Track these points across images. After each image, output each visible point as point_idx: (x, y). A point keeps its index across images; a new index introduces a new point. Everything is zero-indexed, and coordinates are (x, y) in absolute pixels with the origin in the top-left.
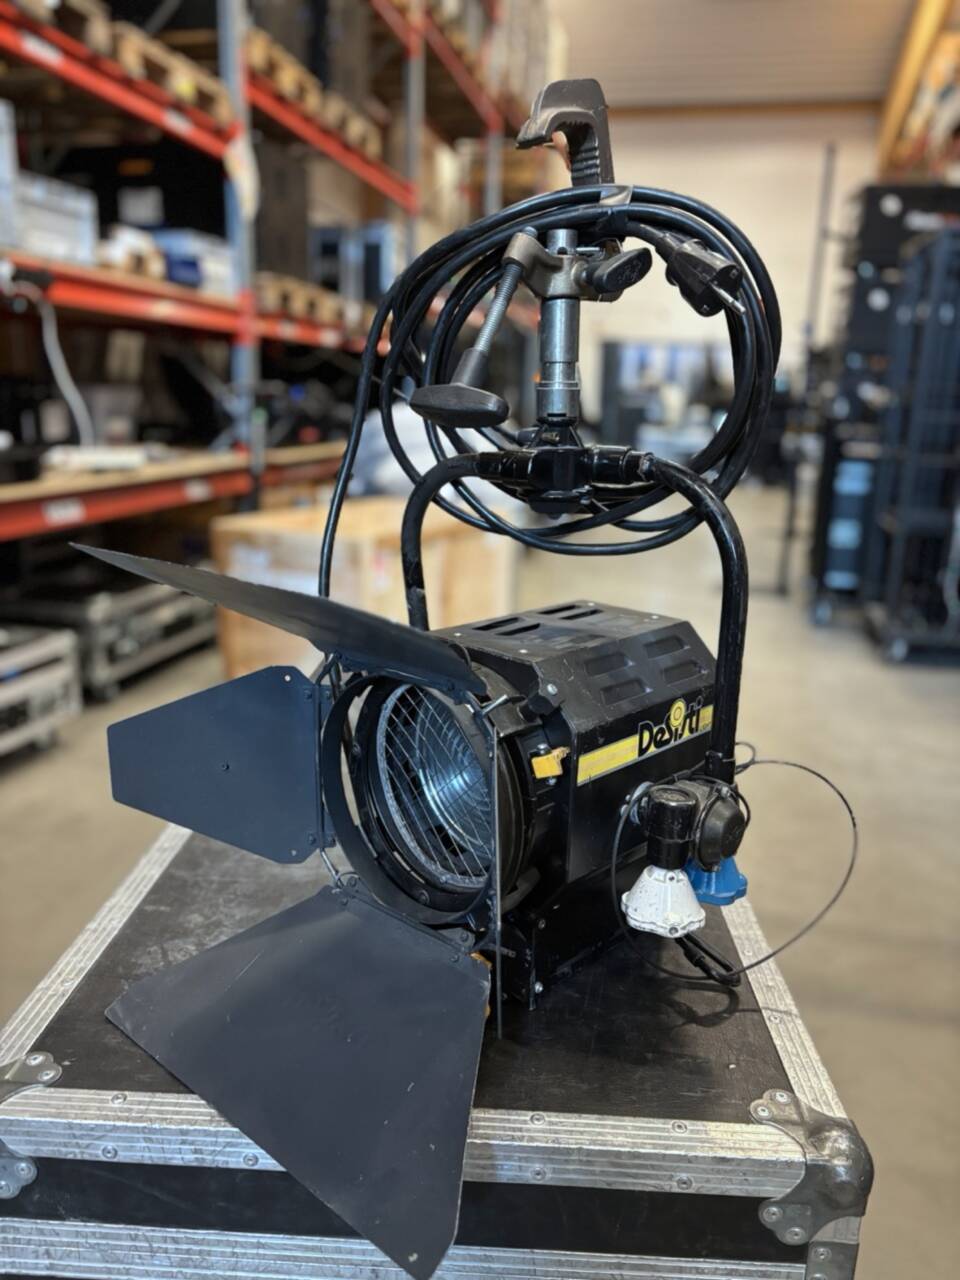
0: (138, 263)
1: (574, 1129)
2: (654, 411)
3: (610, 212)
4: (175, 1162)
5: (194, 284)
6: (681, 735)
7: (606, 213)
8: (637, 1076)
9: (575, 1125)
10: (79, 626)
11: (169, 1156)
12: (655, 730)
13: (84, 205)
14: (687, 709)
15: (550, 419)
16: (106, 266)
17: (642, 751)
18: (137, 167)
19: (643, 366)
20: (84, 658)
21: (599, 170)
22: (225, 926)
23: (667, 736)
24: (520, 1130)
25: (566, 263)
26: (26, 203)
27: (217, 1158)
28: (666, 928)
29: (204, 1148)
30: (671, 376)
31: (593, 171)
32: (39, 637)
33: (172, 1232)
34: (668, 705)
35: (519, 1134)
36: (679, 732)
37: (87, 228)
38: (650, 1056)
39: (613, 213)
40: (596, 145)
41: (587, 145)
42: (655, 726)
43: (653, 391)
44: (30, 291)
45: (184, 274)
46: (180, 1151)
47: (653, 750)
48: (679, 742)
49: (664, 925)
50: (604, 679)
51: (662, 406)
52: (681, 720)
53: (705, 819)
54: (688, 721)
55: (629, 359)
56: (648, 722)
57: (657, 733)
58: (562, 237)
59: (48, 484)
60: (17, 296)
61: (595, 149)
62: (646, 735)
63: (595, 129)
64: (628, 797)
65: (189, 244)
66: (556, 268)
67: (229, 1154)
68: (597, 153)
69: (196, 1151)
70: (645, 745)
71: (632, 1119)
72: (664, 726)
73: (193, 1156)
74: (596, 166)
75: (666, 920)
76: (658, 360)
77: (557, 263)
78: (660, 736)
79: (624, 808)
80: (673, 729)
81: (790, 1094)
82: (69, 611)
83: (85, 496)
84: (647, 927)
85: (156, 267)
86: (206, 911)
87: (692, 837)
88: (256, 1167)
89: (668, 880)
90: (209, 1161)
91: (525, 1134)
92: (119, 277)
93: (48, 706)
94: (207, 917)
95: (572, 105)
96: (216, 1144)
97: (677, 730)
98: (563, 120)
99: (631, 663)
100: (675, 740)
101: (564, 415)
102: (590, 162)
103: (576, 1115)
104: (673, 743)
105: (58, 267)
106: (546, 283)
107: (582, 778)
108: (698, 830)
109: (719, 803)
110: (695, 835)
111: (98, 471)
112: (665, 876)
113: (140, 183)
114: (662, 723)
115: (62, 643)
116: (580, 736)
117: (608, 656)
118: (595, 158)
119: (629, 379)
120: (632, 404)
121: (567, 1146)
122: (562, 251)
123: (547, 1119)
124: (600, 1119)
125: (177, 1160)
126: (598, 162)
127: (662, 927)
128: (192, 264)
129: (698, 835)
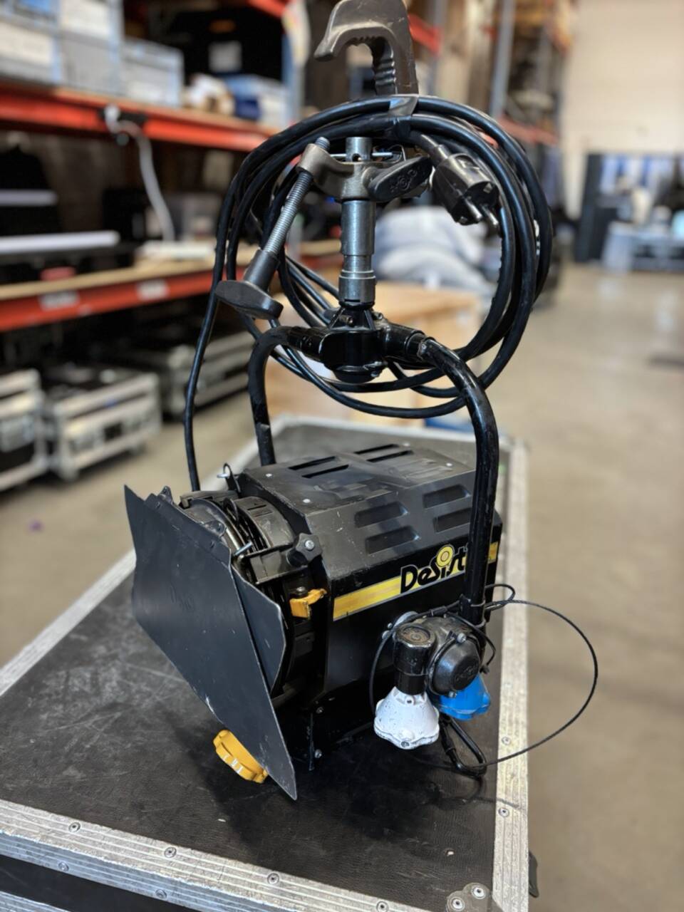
0: (213, 104)
1: (297, 893)
2: (624, 213)
3: (395, 123)
4: (14, 857)
5: (254, 118)
6: (449, 573)
7: (392, 122)
8: (369, 850)
9: (300, 889)
10: (161, 370)
11: (11, 852)
12: (419, 571)
13: (173, 61)
14: (456, 552)
15: (347, 303)
16: (188, 106)
17: (404, 588)
18: (224, 26)
19: (620, 173)
20: (164, 393)
21: (395, 80)
22: (119, 659)
23: (433, 574)
24: (256, 886)
25: (356, 169)
26: (129, 61)
27: (42, 860)
28: (399, 741)
29: (32, 852)
30: (643, 182)
31: (390, 80)
32: (132, 377)
33: (18, 899)
34: (435, 550)
35: (253, 890)
36: (447, 570)
37: (175, 79)
38: (387, 831)
39: (397, 123)
40: (392, 56)
41: (385, 57)
42: (419, 568)
43: (626, 194)
44: (131, 128)
45: (247, 111)
46: (18, 851)
47: (417, 586)
48: (446, 578)
49: (398, 738)
50: (373, 529)
51: (632, 208)
52: (449, 561)
53: (438, 661)
54: (457, 561)
55: (610, 167)
56: (414, 566)
57: (422, 573)
58: (357, 144)
59: (143, 269)
60: (123, 132)
61: (391, 60)
62: (410, 577)
63: (390, 43)
64: (389, 625)
65: (254, 87)
66: (348, 173)
67: (49, 860)
68: (393, 64)
69: (28, 853)
70: (407, 584)
71: (347, 891)
72: (430, 567)
73: (26, 856)
74: (392, 76)
75: (400, 734)
76: (633, 169)
77: (349, 170)
78: (425, 575)
79: (385, 633)
80: (440, 569)
81: (488, 890)
82: (156, 358)
83: (169, 279)
84: (387, 737)
85: (227, 106)
86: (111, 644)
87: (427, 673)
88: (67, 872)
89: (406, 702)
90: (36, 861)
91: (258, 891)
92: (199, 115)
93: (137, 426)
94: (109, 649)
95: (367, 20)
96: (39, 851)
97: (444, 569)
98: (354, 36)
99: (406, 513)
100: (443, 576)
101: (358, 301)
102: (389, 72)
103: (304, 880)
104: (439, 579)
105: (152, 110)
106: (339, 188)
107: (337, 615)
108: (432, 668)
109: (455, 647)
110: (429, 672)
111: (179, 260)
112: (405, 697)
113: (224, 38)
114: (428, 565)
115: (147, 382)
116: (335, 582)
117: (383, 507)
118: (391, 68)
119: (608, 185)
120: (606, 204)
121: (286, 909)
122: (356, 158)
123: (281, 880)
124: (321, 888)
125: (16, 855)
126: (394, 72)
127: (397, 740)
128: (253, 102)
129: (431, 672)
